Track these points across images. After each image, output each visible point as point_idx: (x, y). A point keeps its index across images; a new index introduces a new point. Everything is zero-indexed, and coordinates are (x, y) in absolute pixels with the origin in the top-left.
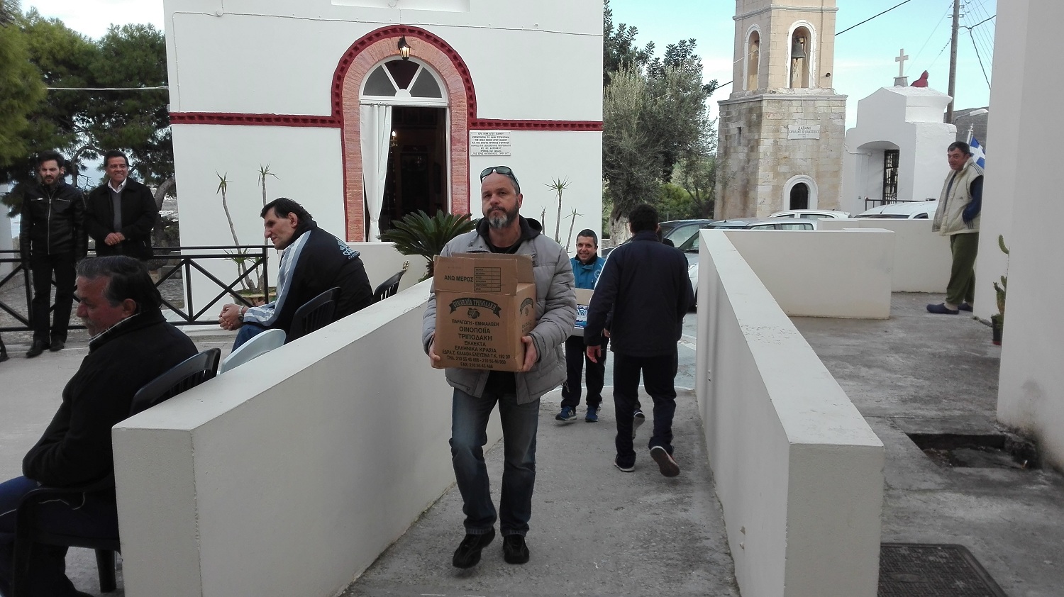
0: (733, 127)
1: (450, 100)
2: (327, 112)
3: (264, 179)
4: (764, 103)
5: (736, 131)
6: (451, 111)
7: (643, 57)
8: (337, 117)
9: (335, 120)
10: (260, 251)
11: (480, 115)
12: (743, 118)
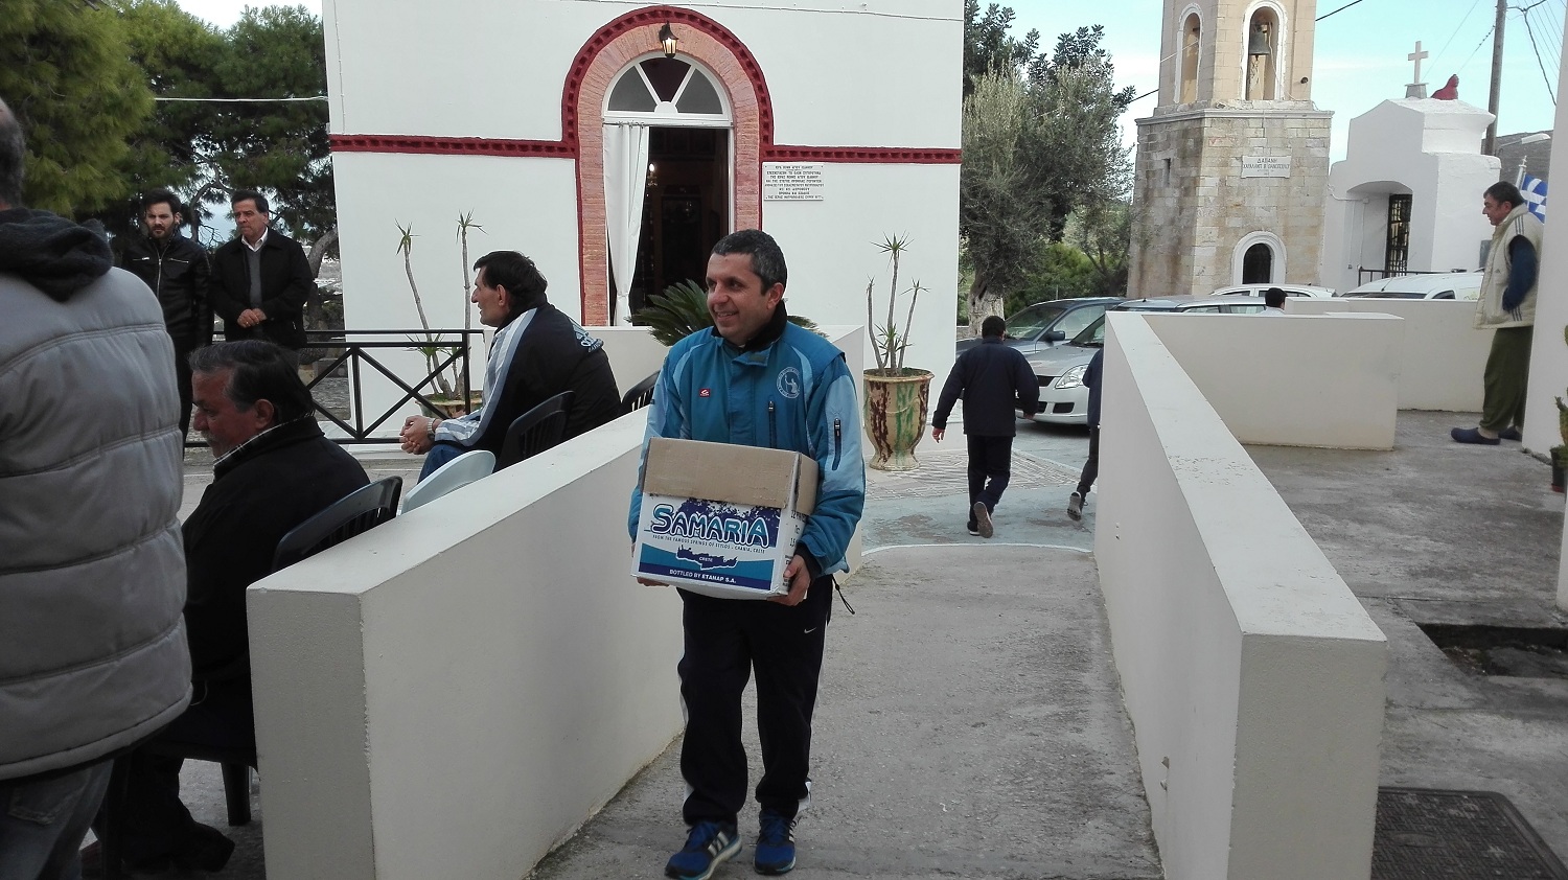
0: (1158, 158)
1: (735, 117)
2: (554, 134)
3: (464, 233)
4: (1207, 123)
5: (1163, 165)
6: (735, 134)
7: (1022, 53)
8: (570, 143)
9: (567, 147)
10: (458, 338)
11: (780, 138)
12: (1174, 144)
